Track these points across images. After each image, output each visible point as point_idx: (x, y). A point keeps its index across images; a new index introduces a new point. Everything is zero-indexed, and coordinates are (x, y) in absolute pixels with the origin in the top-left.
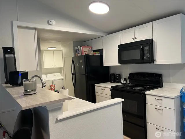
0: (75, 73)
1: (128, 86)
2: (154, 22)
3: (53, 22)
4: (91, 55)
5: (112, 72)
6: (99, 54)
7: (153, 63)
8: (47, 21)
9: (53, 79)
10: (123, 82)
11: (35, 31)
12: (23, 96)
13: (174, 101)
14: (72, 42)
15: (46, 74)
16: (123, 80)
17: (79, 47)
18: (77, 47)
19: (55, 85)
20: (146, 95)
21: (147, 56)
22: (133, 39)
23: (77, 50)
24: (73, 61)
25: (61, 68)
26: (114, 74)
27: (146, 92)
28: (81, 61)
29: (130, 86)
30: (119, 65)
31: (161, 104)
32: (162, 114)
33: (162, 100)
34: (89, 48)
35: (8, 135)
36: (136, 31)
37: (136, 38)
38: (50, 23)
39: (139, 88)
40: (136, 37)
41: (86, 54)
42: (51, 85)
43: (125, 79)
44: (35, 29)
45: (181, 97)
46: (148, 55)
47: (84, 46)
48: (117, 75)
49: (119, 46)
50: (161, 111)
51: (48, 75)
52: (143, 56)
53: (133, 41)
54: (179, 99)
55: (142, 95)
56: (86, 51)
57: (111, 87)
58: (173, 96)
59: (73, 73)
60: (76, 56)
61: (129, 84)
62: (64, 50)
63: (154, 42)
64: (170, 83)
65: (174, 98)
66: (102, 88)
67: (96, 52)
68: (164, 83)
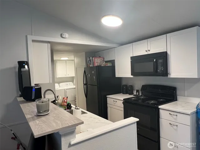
0: (87, 84)
1: (140, 99)
2: (168, 35)
3: (66, 35)
4: (102, 65)
5: (124, 83)
6: (111, 65)
7: (167, 76)
8: (60, 35)
9: (66, 88)
10: (135, 94)
11: (48, 44)
12: (36, 117)
13: (190, 117)
14: (84, 53)
15: (59, 83)
16: (136, 91)
17: (91, 58)
18: (89, 58)
19: (67, 97)
20: (160, 110)
21: (160, 69)
22: (146, 51)
23: (89, 60)
24: (85, 72)
25: (73, 78)
26: (126, 86)
27: (160, 107)
28: (93, 72)
29: (143, 99)
30: (132, 76)
31: (175, 119)
32: (176, 130)
33: (177, 115)
34: (101, 59)
35: (22, 146)
36: (149, 44)
37: (149, 51)
38: (63, 36)
39: (152, 102)
40: (149, 49)
41: (98, 65)
42: (64, 98)
43: (137, 91)
44: (49, 42)
45: (197, 112)
46: (162, 68)
47: (96, 57)
48: (129, 86)
49: (132, 58)
50: (175, 127)
51: (61, 84)
52: (157, 69)
53: (146, 53)
54: (195, 115)
55: (156, 109)
56: (97, 62)
57: (124, 99)
58: (189, 112)
59: (85, 83)
60: (87, 67)
61: (141, 96)
62: (76, 60)
63: (169, 55)
64: (185, 96)
65: (190, 114)
66: (115, 100)
67: (108, 63)
68: (178, 97)
